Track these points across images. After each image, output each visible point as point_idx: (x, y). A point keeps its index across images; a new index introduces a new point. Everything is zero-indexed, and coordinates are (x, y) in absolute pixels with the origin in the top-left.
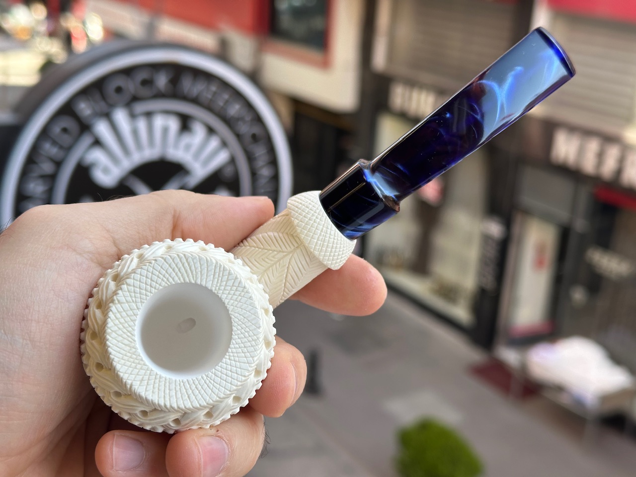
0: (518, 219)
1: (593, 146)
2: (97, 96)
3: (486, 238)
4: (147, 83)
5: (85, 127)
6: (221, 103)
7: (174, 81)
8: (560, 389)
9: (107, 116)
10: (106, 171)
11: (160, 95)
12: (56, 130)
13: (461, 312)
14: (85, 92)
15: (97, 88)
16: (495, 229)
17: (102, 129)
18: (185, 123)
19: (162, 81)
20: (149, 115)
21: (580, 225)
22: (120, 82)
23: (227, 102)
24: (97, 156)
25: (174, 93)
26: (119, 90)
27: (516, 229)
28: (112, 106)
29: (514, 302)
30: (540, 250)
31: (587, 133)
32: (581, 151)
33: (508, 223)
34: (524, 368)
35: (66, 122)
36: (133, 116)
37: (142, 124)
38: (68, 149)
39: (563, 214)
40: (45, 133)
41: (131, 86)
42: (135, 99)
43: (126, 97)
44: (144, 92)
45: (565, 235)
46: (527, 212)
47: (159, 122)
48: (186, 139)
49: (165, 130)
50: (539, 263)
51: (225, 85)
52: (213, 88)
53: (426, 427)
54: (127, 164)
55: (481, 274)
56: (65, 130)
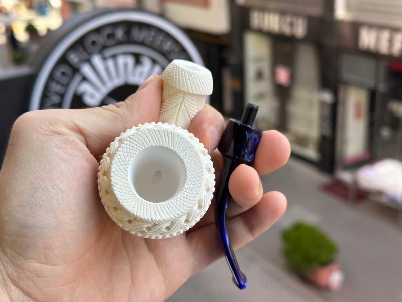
0: (342, 88)
1: (385, 35)
2: (81, 49)
3: (322, 104)
4: (111, 36)
5: (76, 70)
6: (159, 43)
7: (128, 33)
8: (380, 193)
9: (88, 61)
10: (92, 96)
11: (120, 43)
12: (58, 74)
13: (311, 153)
14: (72, 47)
15: (80, 43)
16: (327, 97)
17: (86, 69)
18: (138, 59)
19: (120, 33)
20: (114, 57)
21: (382, 87)
22: (94, 38)
23: (162, 41)
24: (85, 87)
25: (129, 40)
26: (94, 43)
27: (341, 95)
28: (90, 54)
29: (344, 142)
30: (358, 107)
31: (381, 27)
32: (378, 40)
33: (335, 92)
34: (356, 183)
35: (64, 68)
36: (104, 59)
37: (110, 63)
38: (67, 86)
39: (371, 82)
40: (51, 77)
41: (101, 39)
42: (104, 47)
43: (99, 47)
44: (110, 42)
45: (373, 95)
46: (347, 84)
47: (121, 60)
48: (139, 69)
49: (126, 65)
50: (358, 115)
51: (160, 30)
52: (153, 33)
53: (298, 227)
54: (105, 90)
55: (321, 127)
56: (63, 74)
